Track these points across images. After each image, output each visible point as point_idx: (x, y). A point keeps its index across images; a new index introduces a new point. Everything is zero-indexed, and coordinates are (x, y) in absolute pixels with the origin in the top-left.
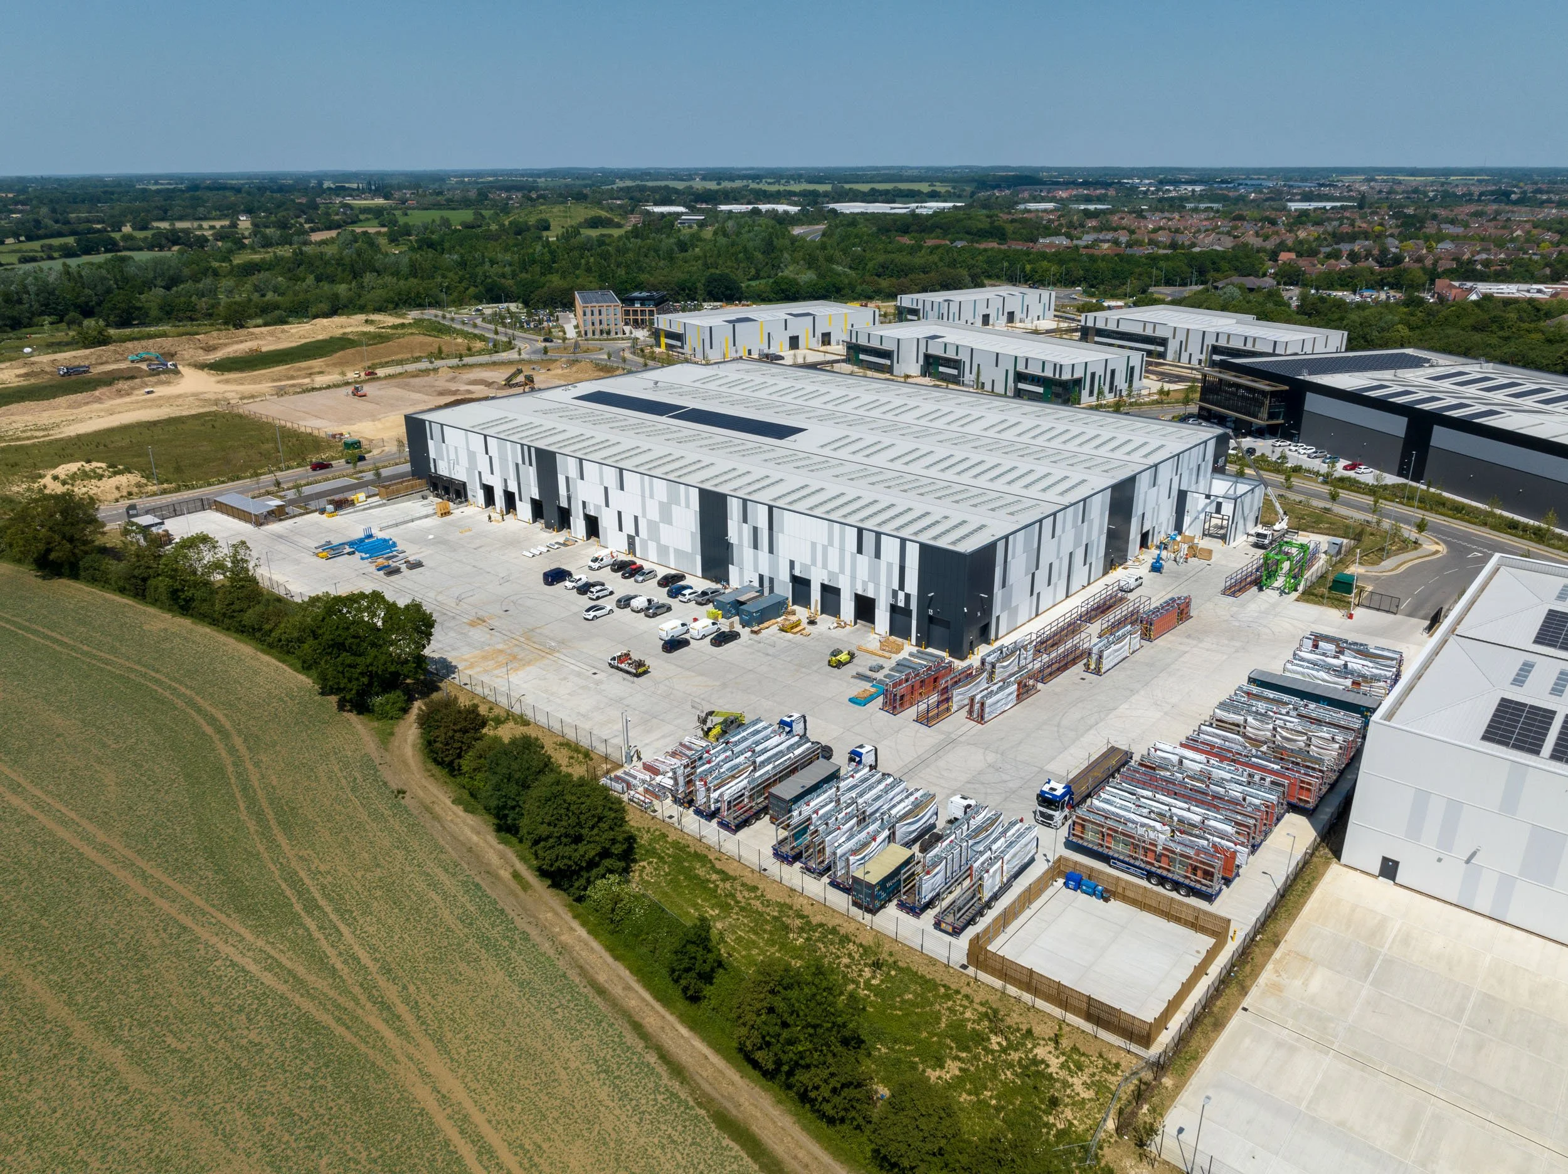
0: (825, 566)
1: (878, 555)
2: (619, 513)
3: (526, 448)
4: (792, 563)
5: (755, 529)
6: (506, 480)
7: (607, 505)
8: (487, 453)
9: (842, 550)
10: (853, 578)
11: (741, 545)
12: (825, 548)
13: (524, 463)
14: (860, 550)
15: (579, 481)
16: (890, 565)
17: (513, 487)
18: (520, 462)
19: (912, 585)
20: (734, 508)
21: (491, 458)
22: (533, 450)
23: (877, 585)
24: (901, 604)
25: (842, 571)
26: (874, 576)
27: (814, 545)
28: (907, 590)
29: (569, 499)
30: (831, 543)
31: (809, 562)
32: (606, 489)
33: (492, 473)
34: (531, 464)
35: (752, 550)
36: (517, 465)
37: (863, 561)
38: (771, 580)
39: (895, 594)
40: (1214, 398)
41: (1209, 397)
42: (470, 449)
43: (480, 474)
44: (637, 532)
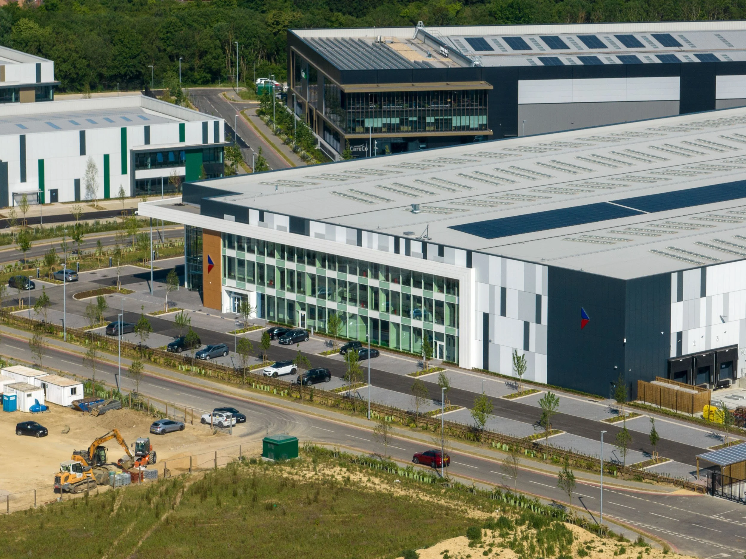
40: (378, 123)
41: (369, 123)
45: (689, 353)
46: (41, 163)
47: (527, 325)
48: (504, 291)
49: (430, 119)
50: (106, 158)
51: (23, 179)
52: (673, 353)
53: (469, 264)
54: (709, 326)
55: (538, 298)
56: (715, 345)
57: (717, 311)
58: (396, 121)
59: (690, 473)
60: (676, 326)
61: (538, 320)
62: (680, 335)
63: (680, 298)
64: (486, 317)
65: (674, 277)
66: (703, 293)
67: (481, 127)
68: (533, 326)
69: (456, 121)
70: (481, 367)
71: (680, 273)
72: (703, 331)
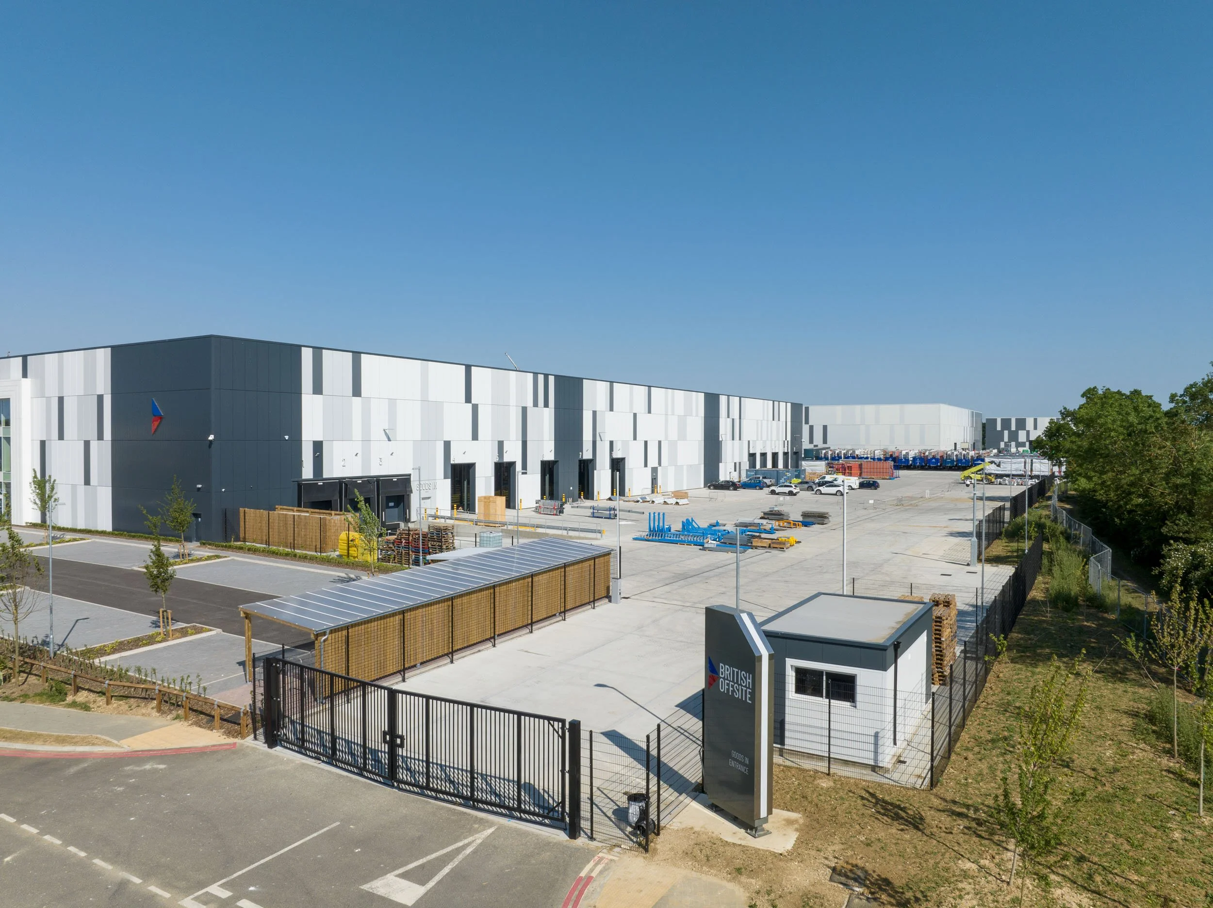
0: (761, 436)
1: (779, 418)
2: (646, 446)
3: (541, 378)
4: (749, 444)
5: (733, 422)
6: (501, 444)
7: (635, 438)
8: (468, 399)
9: (768, 420)
10: (771, 440)
11: (726, 440)
12: (761, 423)
13: (536, 404)
14: (773, 417)
15: (608, 415)
16: (782, 424)
17: (512, 454)
18: (530, 403)
19: (789, 433)
20: (723, 405)
21: (475, 408)
22: (551, 379)
23: (779, 441)
24: (786, 447)
25: (767, 436)
26: (778, 435)
28: (787, 440)
29: (594, 445)
30: (764, 417)
32: (635, 419)
33: (475, 437)
34: (546, 405)
35: (731, 442)
36: (524, 410)
37: (775, 425)
38: (740, 465)
39: (784, 444)
42: (431, 398)
43: (447, 445)
44: (660, 464)
45: (335, 475)
47: (87, 444)
48: (61, 400)
52: (307, 473)
53: (25, 375)
54: (366, 440)
55: (100, 398)
56: (377, 470)
57: (379, 423)
59: (238, 663)
60: (310, 432)
61: (100, 437)
62: (318, 446)
63: (318, 389)
64: (43, 444)
65: (307, 355)
66: (357, 391)
68: (94, 445)
70: (39, 521)
71: (318, 352)
72: (358, 447)
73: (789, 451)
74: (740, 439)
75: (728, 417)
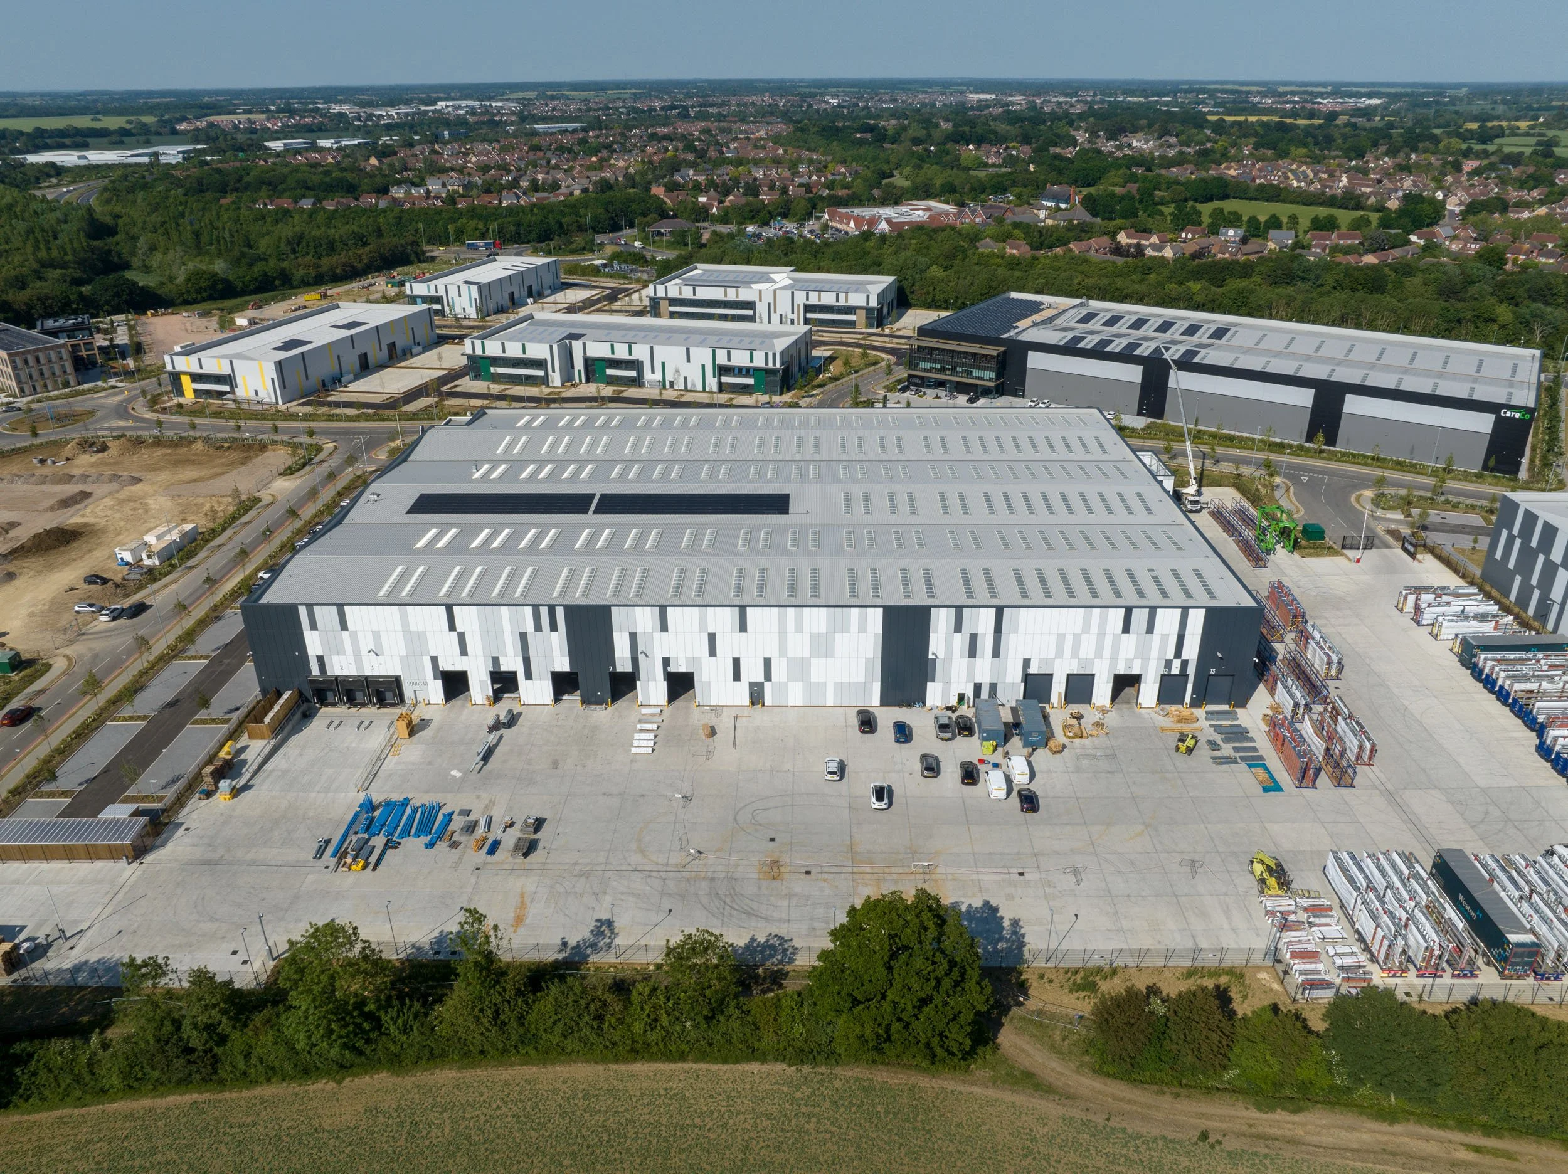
0: (1075, 653)
1: (1150, 629)
2: (736, 662)
3: (544, 612)
4: (1027, 663)
5: (974, 638)
6: (495, 659)
7: (713, 652)
8: (452, 626)
9: (1101, 634)
10: (1114, 658)
11: (949, 658)
12: (1077, 638)
13: (538, 627)
14: (1126, 629)
15: (658, 636)
16: (1165, 638)
17: (511, 663)
18: (530, 627)
19: (1192, 650)
20: (941, 619)
21: (461, 637)
22: (560, 609)
23: (1145, 660)
24: (1176, 670)
25: (1099, 654)
26: (1143, 653)
27: (1061, 638)
28: (1184, 657)
29: (635, 661)
30: (1086, 628)
31: (1052, 655)
32: (712, 638)
33: (464, 654)
34: (554, 627)
35: (966, 660)
36: (523, 634)
37: (1130, 639)
38: (993, 687)
39: (1168, 664)
40: (927, 366)
41: (922, 365)
42: (413, 628)
43: (434, 660)
44: (768, 676)
46: (663, 364)
49: (959, 369)
50: (703, 366)
51: (653, 372)
52: (315, 671)
54: (358, 656)
57: (366, 645)
58: (938, 366)
62: (320, 659)
63: (314, 626)
65: (303, 611)
66: (344, 626)
67: (990, 380)
69: (976, 373)
71: (310, 607)
72: (351, 659)
73: (1191, 670)
74: (996, 654)
75: (958, 628)
